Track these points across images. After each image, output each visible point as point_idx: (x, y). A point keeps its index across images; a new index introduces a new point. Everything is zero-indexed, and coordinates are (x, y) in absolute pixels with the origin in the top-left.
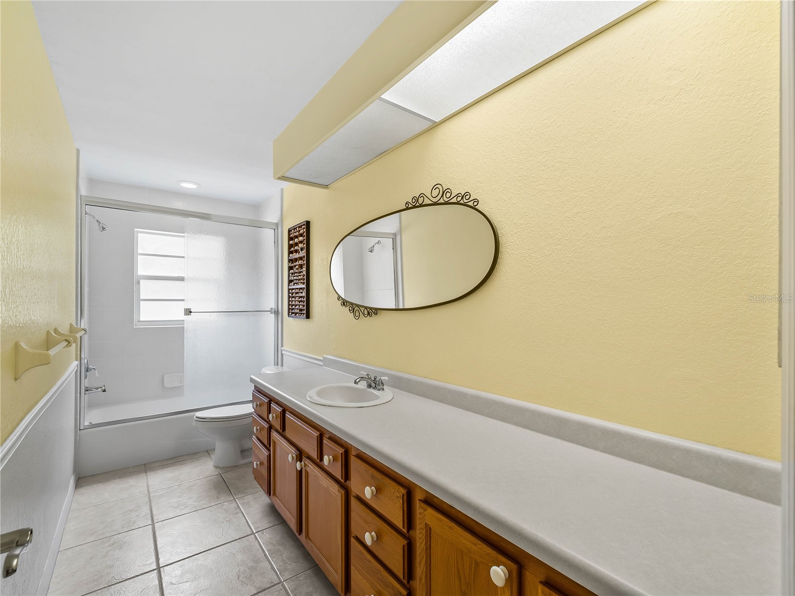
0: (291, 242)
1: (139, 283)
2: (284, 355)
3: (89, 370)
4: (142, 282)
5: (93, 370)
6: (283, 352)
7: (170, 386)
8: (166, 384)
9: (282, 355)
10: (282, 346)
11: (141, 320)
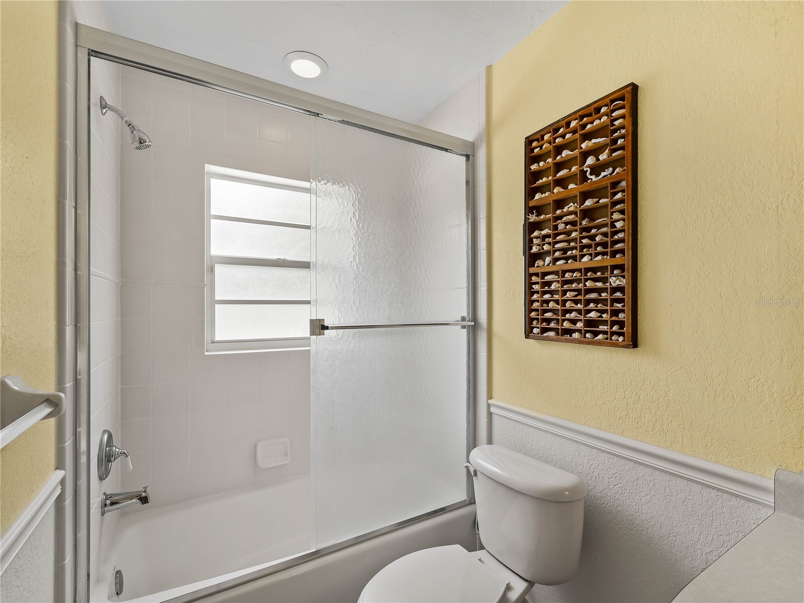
0: (534, 167)
1: (212, 270)
2: (495, 417)
3: (113, 459)
4: (219, 269)
5: (123, 457)
6: (493, 410)
7: (268, 466)
8: (261, 463)
9: (490, 415)
10: (490, 397)
11: (216, 339)
